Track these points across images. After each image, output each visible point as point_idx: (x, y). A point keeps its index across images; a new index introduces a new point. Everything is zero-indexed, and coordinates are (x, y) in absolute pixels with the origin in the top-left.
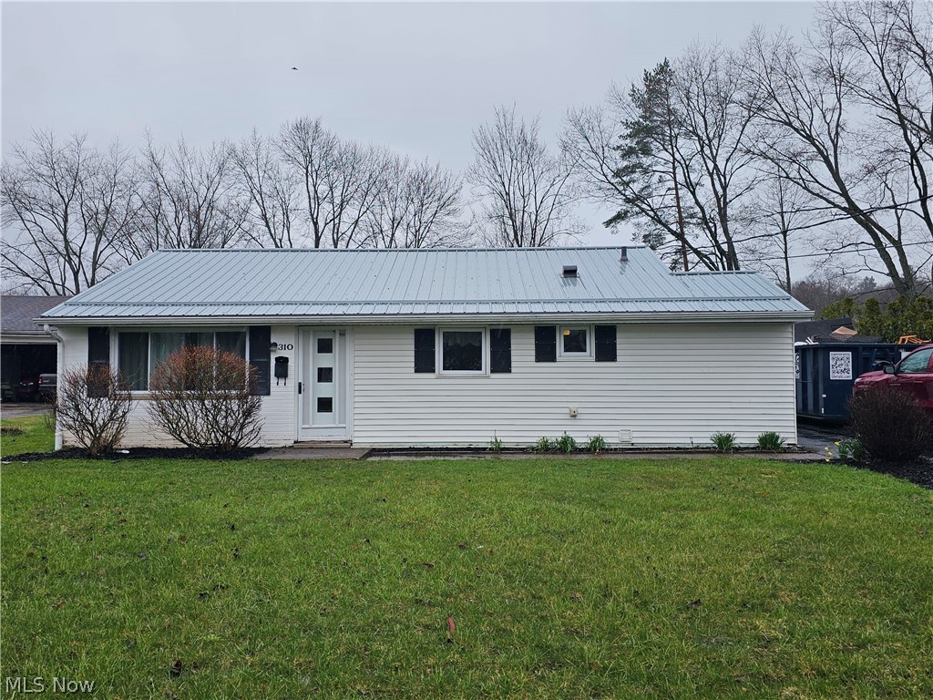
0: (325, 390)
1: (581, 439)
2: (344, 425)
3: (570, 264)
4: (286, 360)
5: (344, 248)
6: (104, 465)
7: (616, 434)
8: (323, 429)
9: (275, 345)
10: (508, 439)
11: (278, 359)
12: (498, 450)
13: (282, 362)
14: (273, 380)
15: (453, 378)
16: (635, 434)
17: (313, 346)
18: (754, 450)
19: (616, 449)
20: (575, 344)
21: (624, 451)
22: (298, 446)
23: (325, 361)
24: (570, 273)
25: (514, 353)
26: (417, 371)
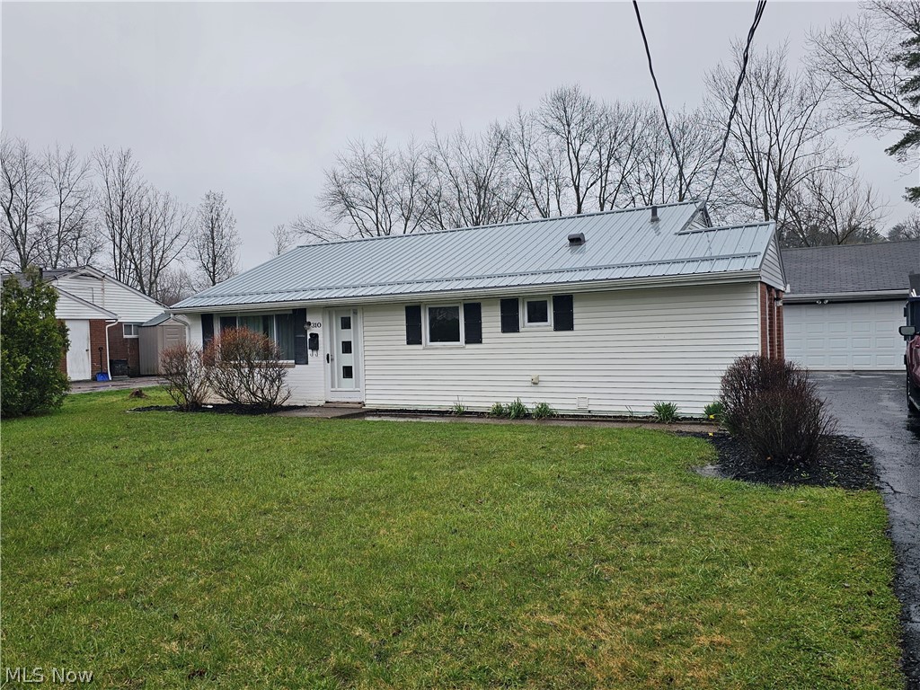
0: (347, 360)
2: (358, 389)
3: (575, 232)
4: (317, 335)
7: (574, 401)
8: (347, 393)
9: (309, 324)
10: (470, 403)
11: (311, 335)
12: (461, 413)
13: (315, 337)
14: (310, 351)
16: (591, 402)
17: (337, 323)
20: (537, 314)
21: (576, 418)
22: (329, 405)
23: (347, 335)
24: (576, 241)
25: (483, 325)
26: (408, 343)
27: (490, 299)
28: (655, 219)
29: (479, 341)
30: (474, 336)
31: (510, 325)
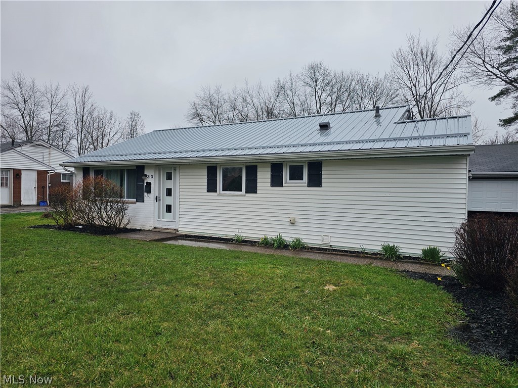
0: (169, 200)
2: (174, 220)
7: (320, 238)
8: (167, 223)
9: (146, 176)
11: (147, 183)
13: (149, 184)
14: (145, 194)
16: (332, 239)
17: (163, 177)
20: (296, 174)
22: (156, 230)
23: (169, 184)
24: (324, 127)
25: (258, 181)
26: (208, 191)
27: (263, 162)
28: (378, 115)
29: (255, 191)
30: (252, 188)
31: (276, 181)
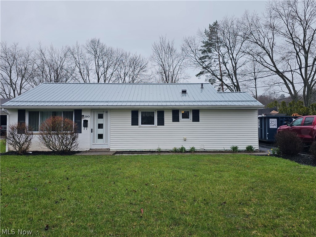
0: (101, 131)
1: (188, 148)
2: (107, 143)
3: (184, 89)
4: (87, 121)
5: (108, 83)
6: (24, 157)
7: (199, 146)
8: (100, 145)
9: (83, 116)
10: (163, 148)
11: (84, 121)
12: (160, 152)
13: (86, 122)
14: (83, 128)
15: (145, 127)
16: (205, 146)
17: (96, 116)
18: (245, 151)
19: (199, 151)
20: (186, 116)
21: (201, 152)
22: (91, 150)
23: (101, 121)
24: (184, 92)
25: (165, 119)
26: (132, 125)
27: (168, 110)
28: (202, 88)
29: (163, 124)
30: (161, 122)
31: (176, 119)
